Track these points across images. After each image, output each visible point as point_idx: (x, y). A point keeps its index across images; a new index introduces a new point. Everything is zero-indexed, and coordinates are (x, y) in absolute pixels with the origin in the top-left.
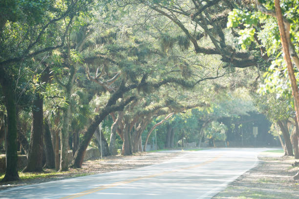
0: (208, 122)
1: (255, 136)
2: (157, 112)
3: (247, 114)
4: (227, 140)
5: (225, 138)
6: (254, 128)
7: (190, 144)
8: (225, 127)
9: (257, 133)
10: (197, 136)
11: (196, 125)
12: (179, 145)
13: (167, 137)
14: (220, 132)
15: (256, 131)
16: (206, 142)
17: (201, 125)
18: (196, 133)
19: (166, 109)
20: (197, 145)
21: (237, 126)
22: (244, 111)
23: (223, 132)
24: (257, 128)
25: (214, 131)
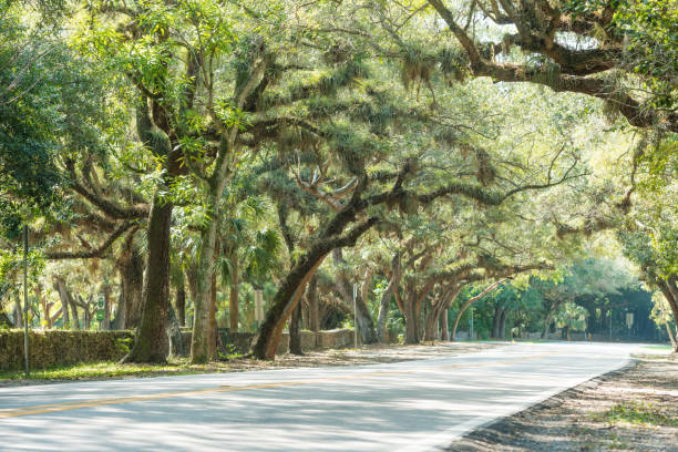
0: (559, 302)
1: (629, 327)
2: (464, 274)
3: (617, 292)
4: (588, 331)
5: (585, 327)
6: (628, 315)
7: (532, 334)
8: (585, 311)
9: (632, 322)
10: (541, 323)
11: (539, 305)
12: (514, 335)
14: (577, 318)
15: (630, 319)
16: (558, 333)
17: (549, 307)
18: (539, 317)
19: (481, 271)
20: (542, 336)
21: (604, 312)
22: (612, 287)
23: (582, 318)
24: (632, 316)
25: (569, 317)
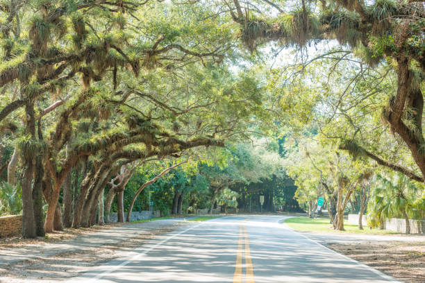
0: (220, 189)
1: (262, 204)
4: (238, 207)
5: (236, 205)
6: (261, 197)
7: (202, 210)
8: (237, 194)
9: (263, 201)
10: (209, 202)
11: (208, 191)
12: (190, 212)
13: (174, 202)
14: (232, 199)
15: (262, 199)
16: (218, 208)
17: (214, 192)
18: (207, 199)
20: (209, 211)
23: (234, 199)
24: (263, 197)
25: (226, 198)
